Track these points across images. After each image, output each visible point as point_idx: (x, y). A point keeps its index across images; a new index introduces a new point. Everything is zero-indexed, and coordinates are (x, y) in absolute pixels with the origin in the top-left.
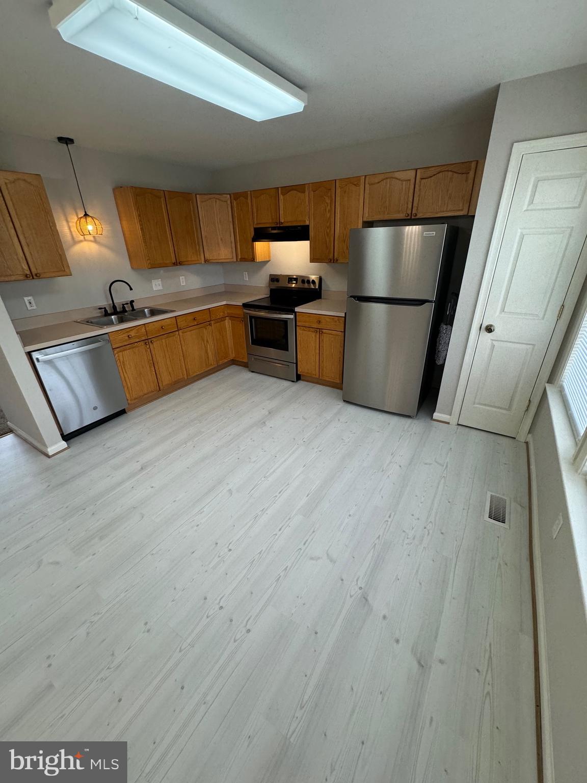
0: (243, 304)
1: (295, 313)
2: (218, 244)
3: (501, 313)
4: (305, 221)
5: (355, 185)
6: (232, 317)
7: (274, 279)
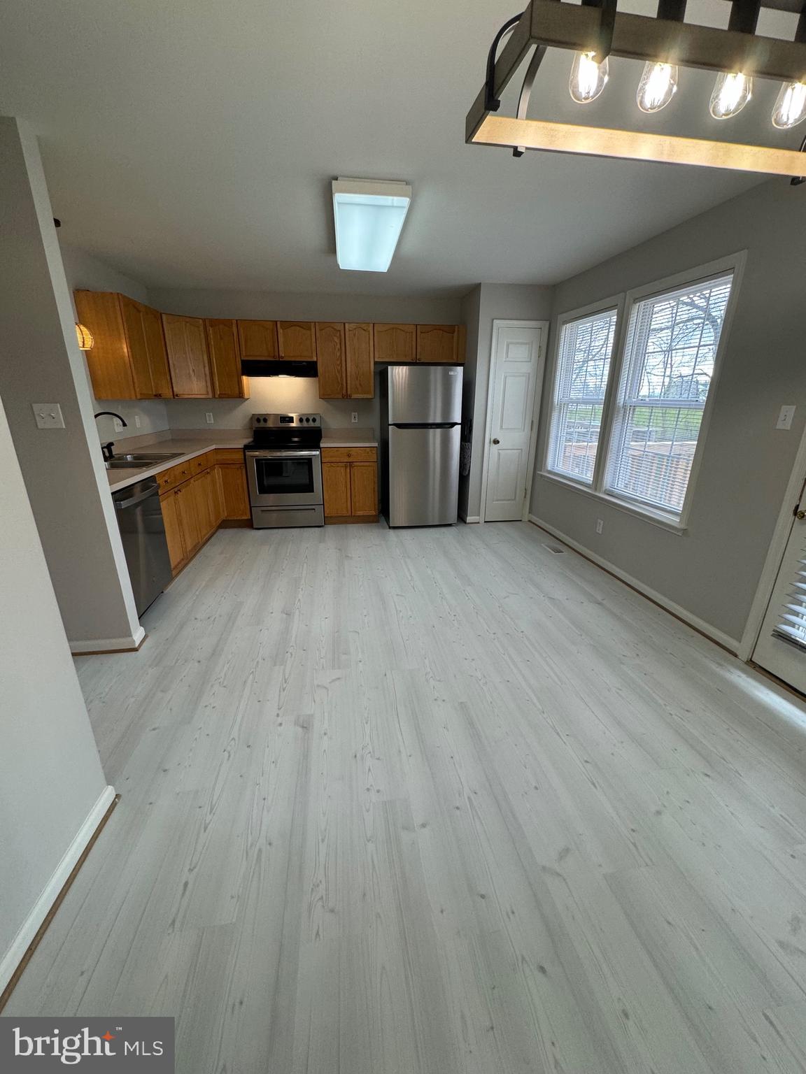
1: (320, 448)
2: (190, 377)
3: (501, 429)
4: (312, 357)
6: (224, 465)
7: (257, 418)
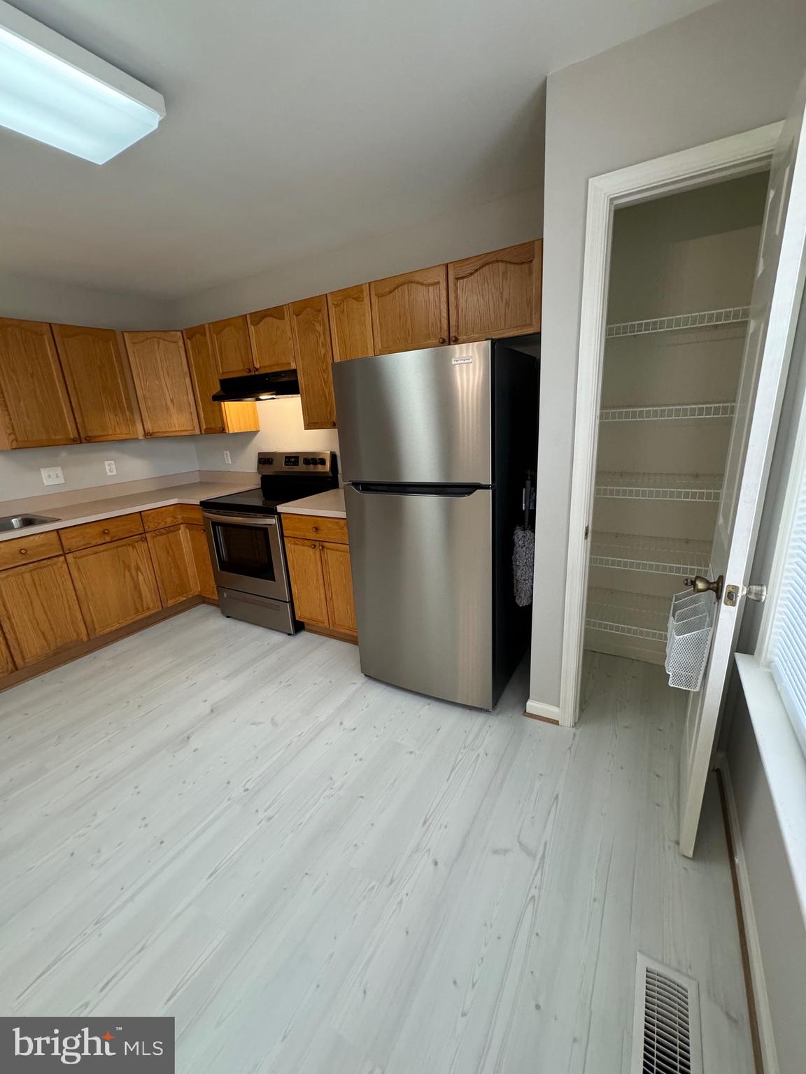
0: (202, 503)
1: (279, 515)
2: (168, 409)
4: (289, 364)
5: (355, 299)
6: (190, 525)
7: (265, 460)
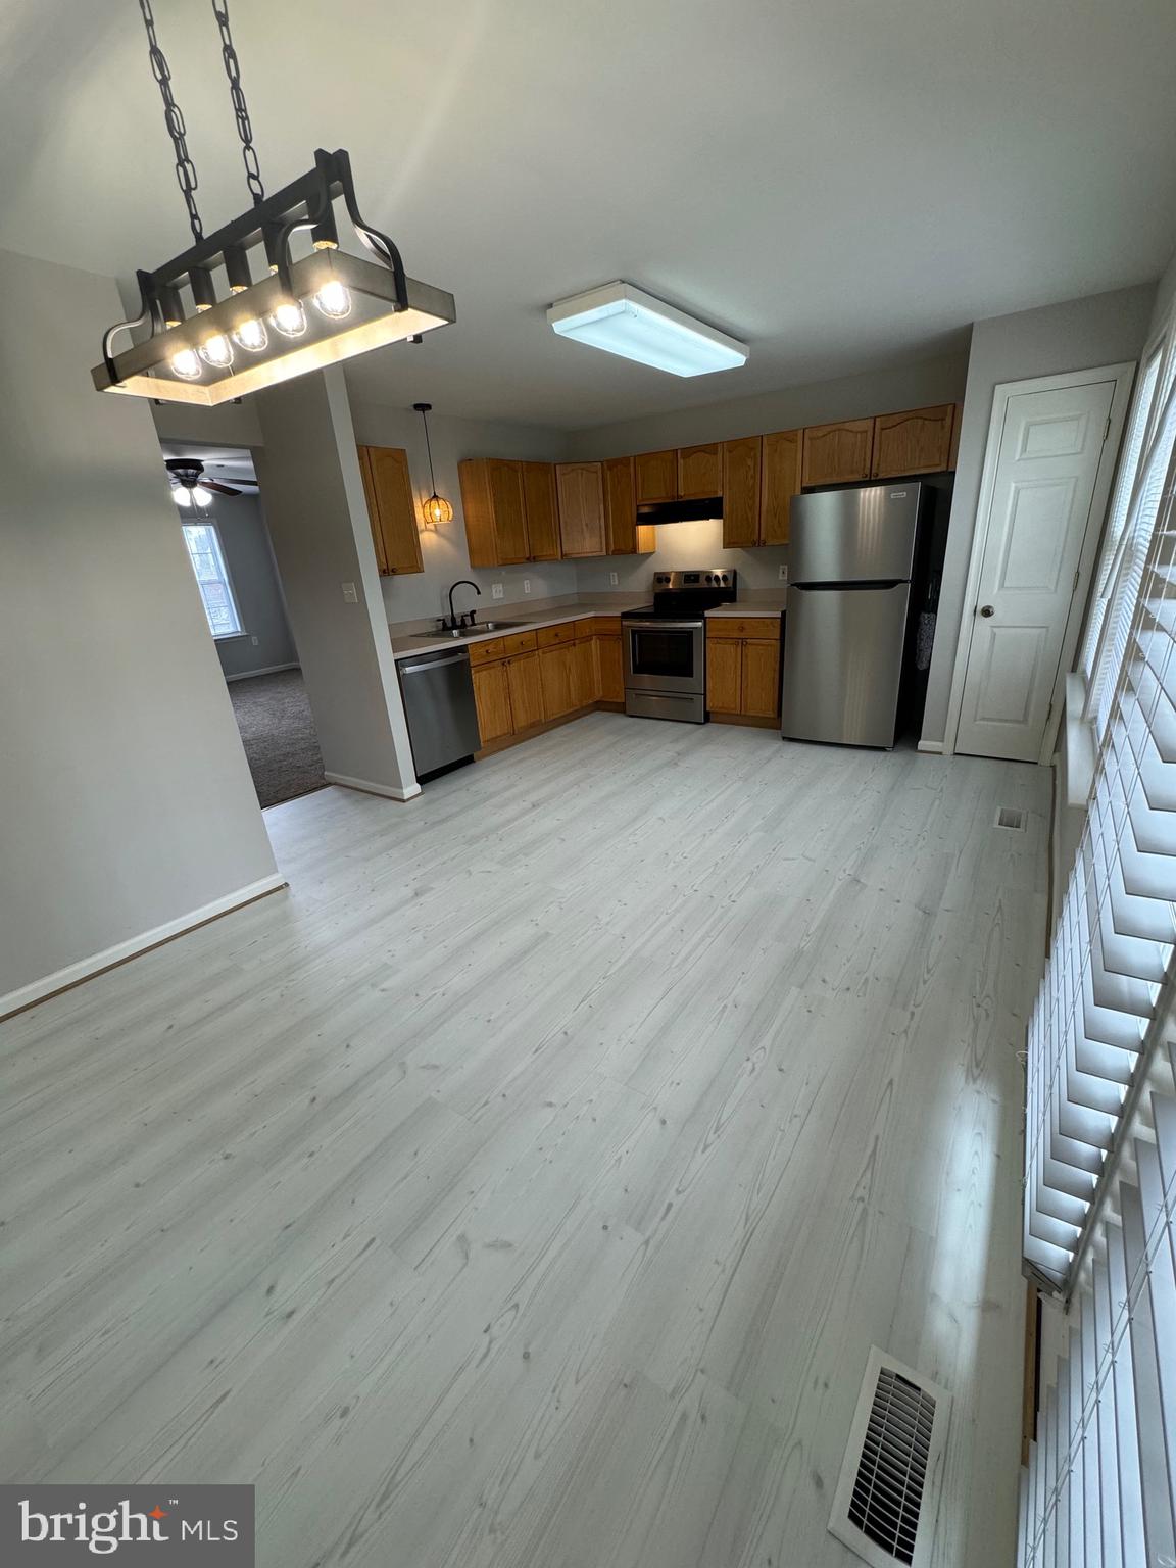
0: (622, 614)
1: (706, 619)
2: (583, 532)
3: (999, 589)
4: (716, 492)
5: (789, 441)
6: (602, 636)
7: (661, 578)
